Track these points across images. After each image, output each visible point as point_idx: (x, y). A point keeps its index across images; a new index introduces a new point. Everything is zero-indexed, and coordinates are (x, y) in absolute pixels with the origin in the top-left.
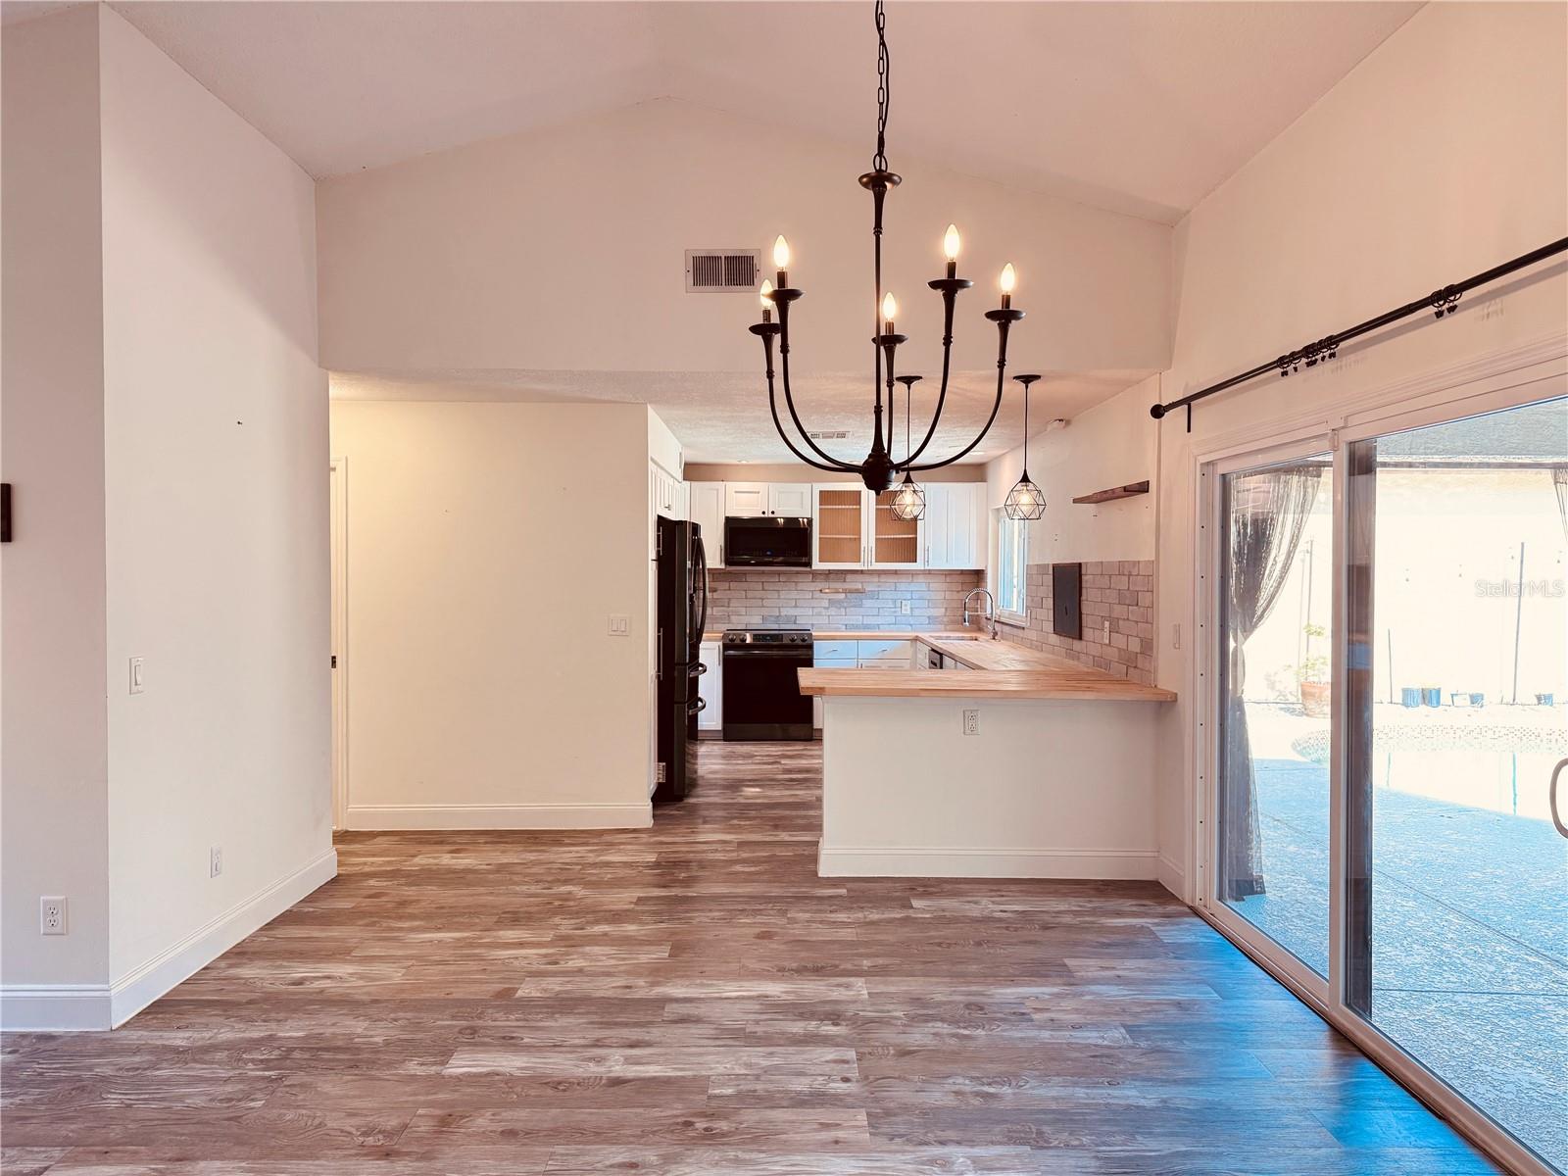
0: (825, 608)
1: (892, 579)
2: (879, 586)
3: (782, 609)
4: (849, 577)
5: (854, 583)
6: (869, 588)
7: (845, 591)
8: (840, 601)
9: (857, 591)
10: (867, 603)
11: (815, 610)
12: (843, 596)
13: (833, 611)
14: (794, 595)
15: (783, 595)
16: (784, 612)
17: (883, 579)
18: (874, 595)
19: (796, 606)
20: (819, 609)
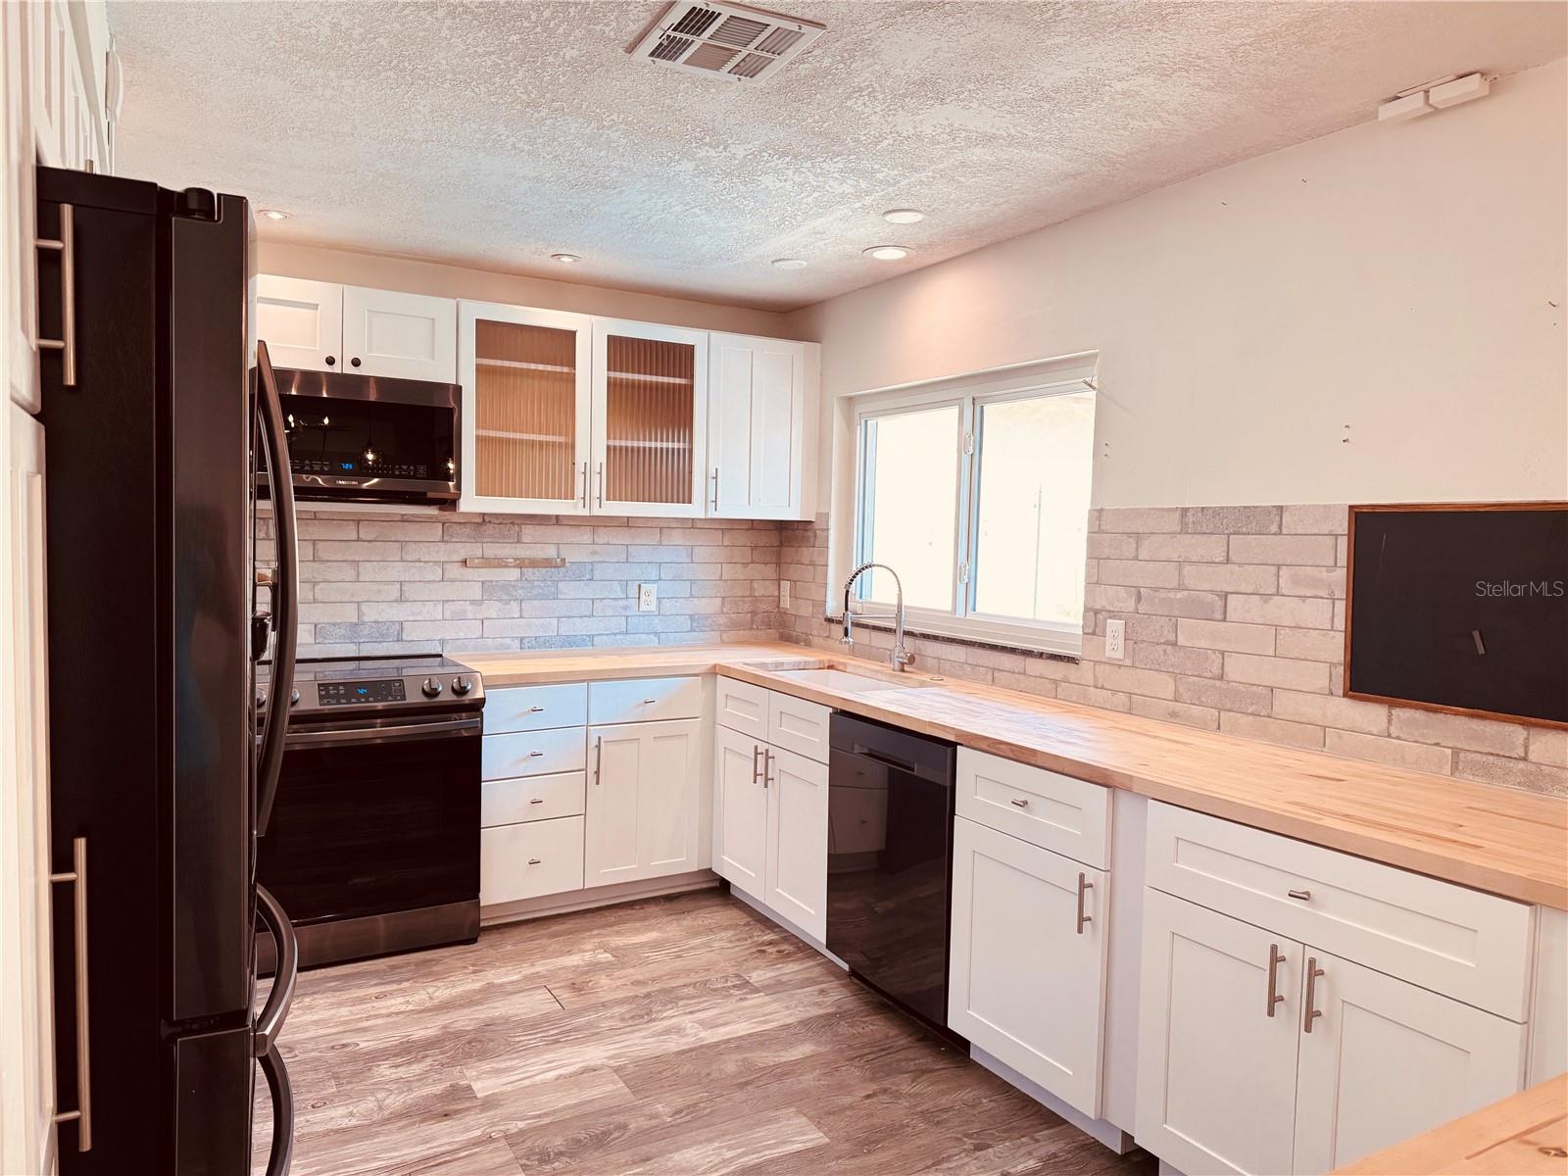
0: (473, 602)
1: (621, 538)
2: (594, 553)
3: (364, 607)
4: (529, 532)
5: (537, 545)
6: (572, 555)
7: (521, 564)
8: (506, 587)
9: (547, 563)
10: (568, 589)
11: (450, 608)
12: (513, 574)
13: (492, 609)
14: (396, 572)
15: (368, 572)
16: (371, 614)
17: (603, 536)
18: (585, 574)
19: (401, 600)
20: (458, 606)
